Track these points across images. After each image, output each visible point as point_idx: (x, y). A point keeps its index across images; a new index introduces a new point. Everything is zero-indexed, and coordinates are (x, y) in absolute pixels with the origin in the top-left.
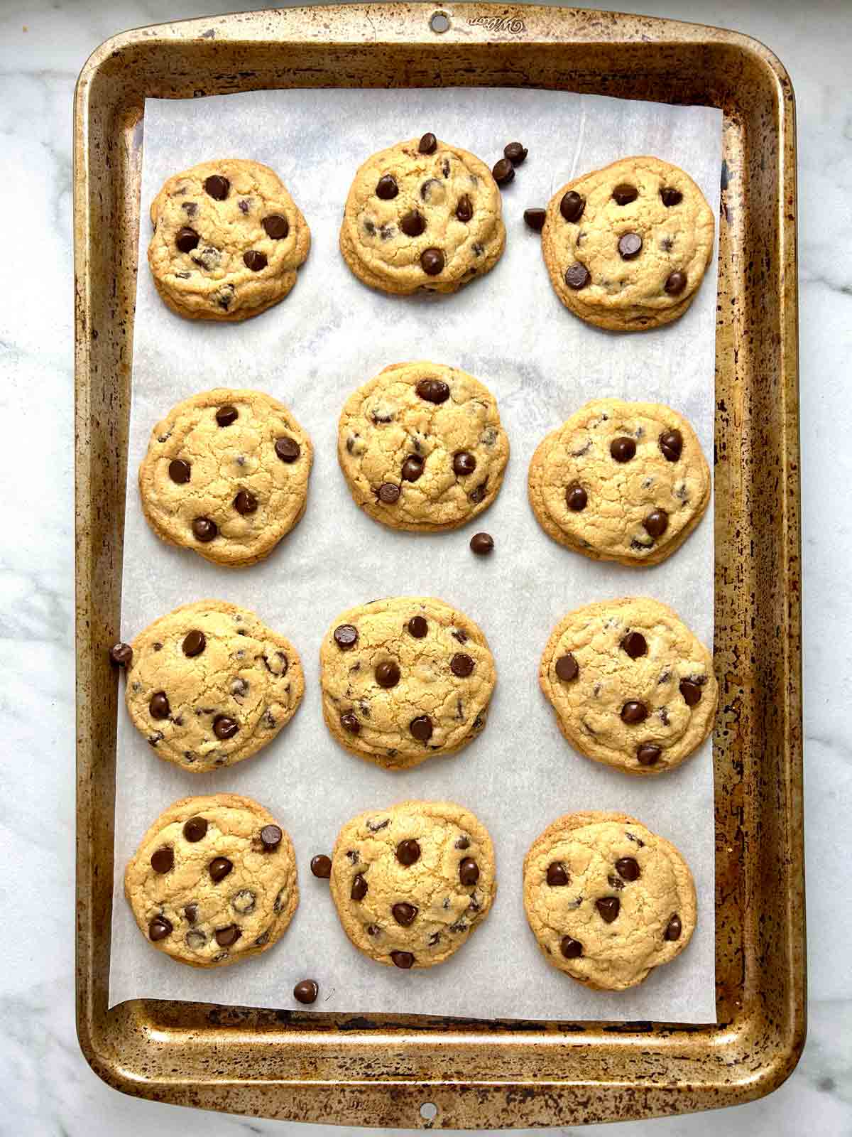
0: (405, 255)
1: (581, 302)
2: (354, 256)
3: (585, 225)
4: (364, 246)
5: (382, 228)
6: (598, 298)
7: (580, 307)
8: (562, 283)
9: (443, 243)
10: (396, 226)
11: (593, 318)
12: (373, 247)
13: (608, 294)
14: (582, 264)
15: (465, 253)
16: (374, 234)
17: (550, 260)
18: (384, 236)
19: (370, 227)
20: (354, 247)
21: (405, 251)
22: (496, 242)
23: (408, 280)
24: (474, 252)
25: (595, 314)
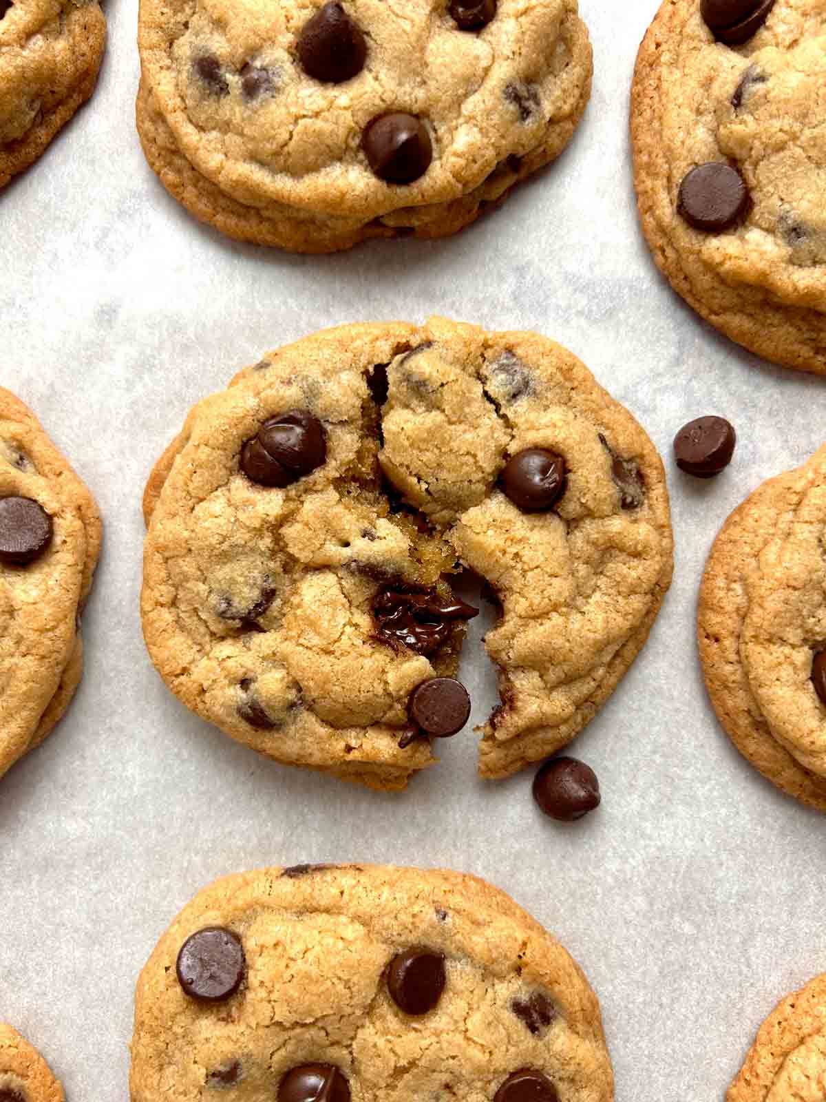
0: (319, 134)
1: (710, 267)
2: (178, 162)
3: (766, 55)
4: (201, 129)
5: (244, 68)
6: (761, 265)
7: (705, 281)
8: (666, 209)
9: (420, 93)
10: (286, 56)
11: (736, 322)
12: (225, 127)
13: (791, 261)
14: (735, 162)
15: (488, 113)
16: (224, 89)
17: (646, 139)
18: (251, 89)
19: (208, 69)
20: (173, 135)
21: (319, 124)
22: (567, 78)
23: (335, 206)
24: (512, 107)
25: (741, 310)
